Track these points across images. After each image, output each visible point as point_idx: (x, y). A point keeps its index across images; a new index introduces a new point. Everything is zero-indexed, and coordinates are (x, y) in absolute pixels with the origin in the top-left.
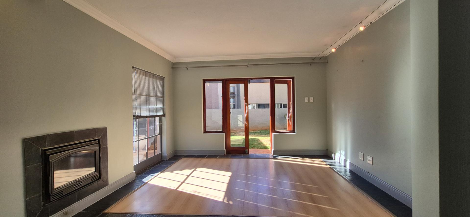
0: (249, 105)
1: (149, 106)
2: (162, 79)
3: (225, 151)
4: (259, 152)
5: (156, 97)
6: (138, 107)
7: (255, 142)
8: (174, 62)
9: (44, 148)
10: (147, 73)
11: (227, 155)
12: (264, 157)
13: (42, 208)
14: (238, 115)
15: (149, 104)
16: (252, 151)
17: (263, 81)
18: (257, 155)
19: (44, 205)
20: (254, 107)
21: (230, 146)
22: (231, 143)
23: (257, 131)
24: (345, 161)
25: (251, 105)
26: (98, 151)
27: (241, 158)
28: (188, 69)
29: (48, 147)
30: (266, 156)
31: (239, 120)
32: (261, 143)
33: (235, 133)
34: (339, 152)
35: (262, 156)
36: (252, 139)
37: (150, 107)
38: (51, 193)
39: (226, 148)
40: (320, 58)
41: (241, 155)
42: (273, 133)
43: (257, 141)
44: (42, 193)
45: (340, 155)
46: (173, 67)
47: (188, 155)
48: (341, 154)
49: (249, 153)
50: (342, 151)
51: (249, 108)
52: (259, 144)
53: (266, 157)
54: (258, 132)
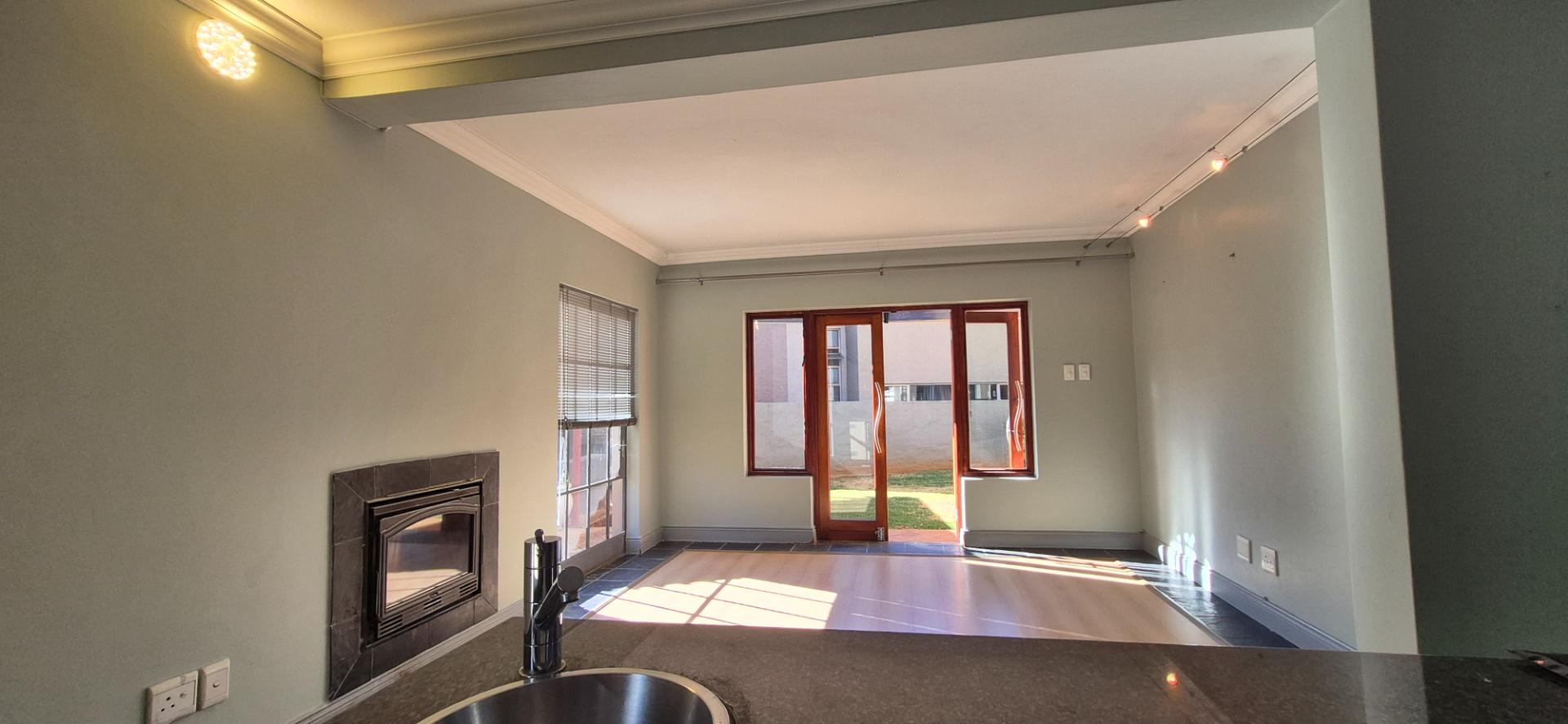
0: (887, 388)
1: (597, 393)
2: (630, 314)
3: (814, 531)
4: (920, 538)
5: (615, 366)
6: (571, 396)
7: (906, 510)
8: (663, 263)
9: (370, 499)
10: (593, 302)
11: (820, 544)
12: (935, 552)
13: (359, 653)
14: (851, 423)
15: (597, 387)
16: (895, 535)
17: (929, 316)
18: (912, 547)
19: (363, 646)
20: (902, 396)
21: (828, 518)
22: (832, 511)
23: (912, 475)
24: (1198, 565)
25: (892, 389)
26: (478, 514)
27: (863, 552)
28: (702, 284)
29: (377, 497)
30: (943, 549)
31: (855, 439)
32: (926, 512)
33: (843, 479)
34: (1179, 537)
35: (929, 548)
36: (896, 499)
37: (600, 396)
38: (379, 615)
39: (815, 524)
40: (1109, 244)
41: (862, 546)
42: (964, 475)
43: (913, 504)
44: (360, 615)
45: (1183, 549)
46: (660, 278)
47: (701, 541)
48: (1183, 543)
49: (890, 539)
50: (1186, 535)
51: (887, 400)
52: (921, 513)
53: (942, 552)
54: (917, 478)
